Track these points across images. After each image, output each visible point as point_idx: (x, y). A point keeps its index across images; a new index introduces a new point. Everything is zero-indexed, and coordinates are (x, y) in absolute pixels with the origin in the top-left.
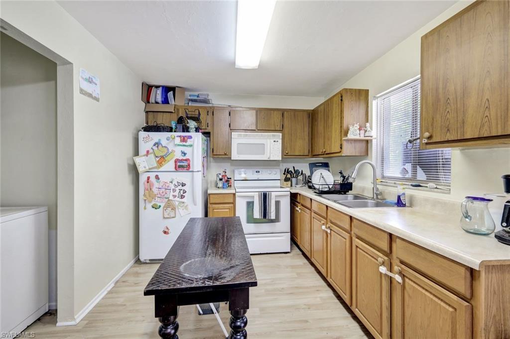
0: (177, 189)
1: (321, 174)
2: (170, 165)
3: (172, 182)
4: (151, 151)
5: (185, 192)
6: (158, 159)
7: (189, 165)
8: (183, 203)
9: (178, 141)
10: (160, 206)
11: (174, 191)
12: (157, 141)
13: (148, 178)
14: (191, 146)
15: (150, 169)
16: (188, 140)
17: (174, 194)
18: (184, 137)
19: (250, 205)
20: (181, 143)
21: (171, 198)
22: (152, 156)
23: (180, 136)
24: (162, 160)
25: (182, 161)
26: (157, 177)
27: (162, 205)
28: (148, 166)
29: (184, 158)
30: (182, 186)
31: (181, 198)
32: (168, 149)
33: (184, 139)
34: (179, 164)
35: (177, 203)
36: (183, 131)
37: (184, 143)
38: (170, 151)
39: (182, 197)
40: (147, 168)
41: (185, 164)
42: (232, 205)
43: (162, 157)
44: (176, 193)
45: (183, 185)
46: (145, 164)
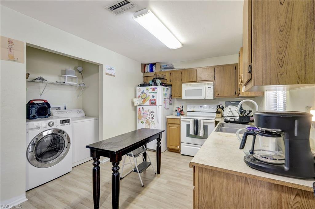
0: (151, 114)
1: (230, 109)
2: (148, 103)
3: (148, 111)
4: (140, 96)
5: (154, 116)
6: (143, 100)
7: (156, 102)
8: (153, 121)
9: (151, 90)
10: (144, 122)
11: (149, 115)
12: (142, 91)
13: (139, 109)
14: (156, 93)
15: (140, 104)
16: (155, 90)
17: (149, 117)
18: (153, 88)
19: (188, 126)
20: (152, 92)
21: (148, 119)
22: (140, 98)
23: (152, 88)
24: (144, 100)
25: (152, 100)
26: (143, 108)
27: (145, 122)
28: (139, 102)
29: (154, 99)
30: (153, 113)
31: (152, 119)
32: (147, 95)
33: (153, 90)
34: (151, 102)
35: (150, 121)
36: (155, 85)
37: (154, 92)
38: (148, 95)
39: (153, 118)
40: (139, 104)
41: (154, 102)
42: (179, 125)
43: (145, 98)
44: (150, 117)
45: (153, 112)
46: (138, 102)
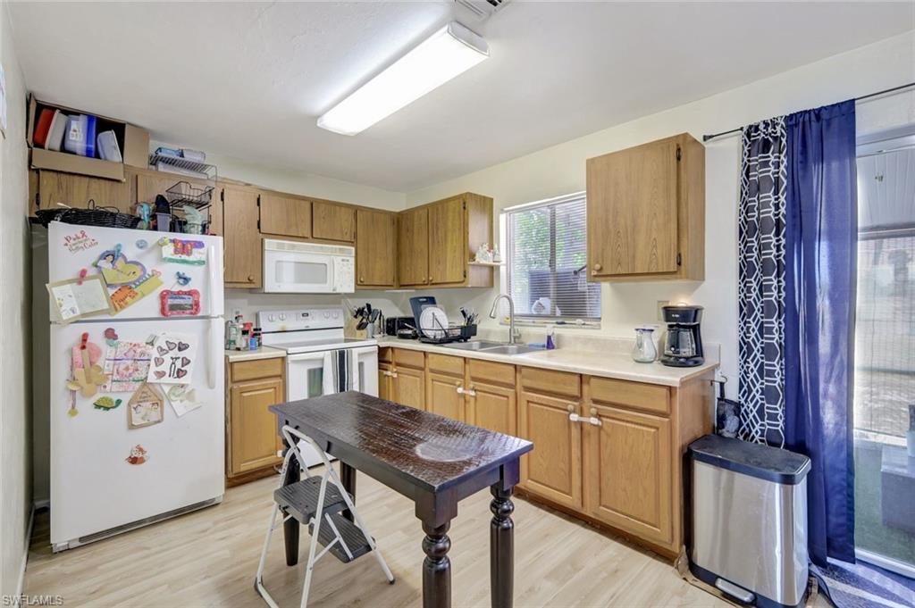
0: (167, 358)
1: (433, 314)
2: (148, 304)
3: (152, 343)
4: (92, 272)
5: (186, 362)
6: (111, 291)
7: (197, 304)
8: (182, 386)
9: (168, 251)
10: (119, 402)
11: (159, 362)
12: (110, 248)
13: (85, 338)
14: (201, 263)
15: (84, 315)
16: (194, 250)
17: (160, 369)
18: (184, 244)
19: (316, 376)
20: (177, 257)
21: (152, 378)
22: (97, 284)
23: (173, 241)
24: (123, 293)
25: (179, 294)
26: (111, 334)
27: (126, 398)
28: (80, 306)
29: (185, 289)
30: (180, 349)
31: (178, 377)
32: (143, 269)
33: (183, 248)
34: (170, 302)
35: (167, 389)
36: (172, 229)
37: (184, 257)
38: (149, 271)
39: (180, 373)
40: (78, 313)
41: (188, 301)
42: (280, 380)
43: (126, 286)
44: (165, 367)
45: (182, 347)
46: (73, 303)
